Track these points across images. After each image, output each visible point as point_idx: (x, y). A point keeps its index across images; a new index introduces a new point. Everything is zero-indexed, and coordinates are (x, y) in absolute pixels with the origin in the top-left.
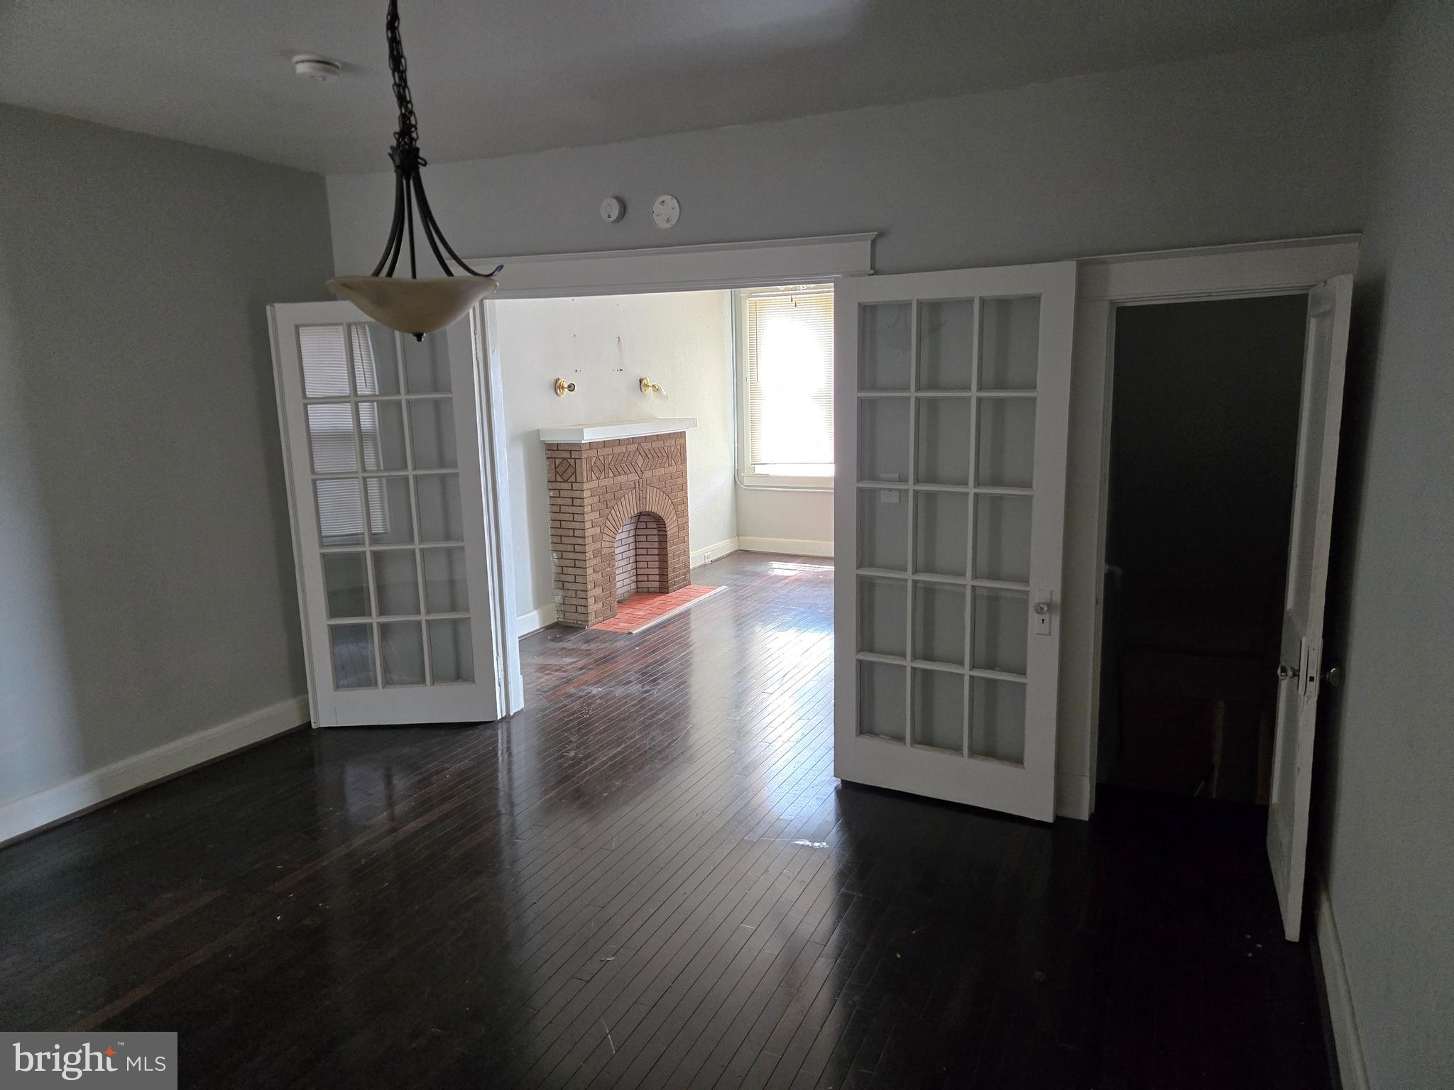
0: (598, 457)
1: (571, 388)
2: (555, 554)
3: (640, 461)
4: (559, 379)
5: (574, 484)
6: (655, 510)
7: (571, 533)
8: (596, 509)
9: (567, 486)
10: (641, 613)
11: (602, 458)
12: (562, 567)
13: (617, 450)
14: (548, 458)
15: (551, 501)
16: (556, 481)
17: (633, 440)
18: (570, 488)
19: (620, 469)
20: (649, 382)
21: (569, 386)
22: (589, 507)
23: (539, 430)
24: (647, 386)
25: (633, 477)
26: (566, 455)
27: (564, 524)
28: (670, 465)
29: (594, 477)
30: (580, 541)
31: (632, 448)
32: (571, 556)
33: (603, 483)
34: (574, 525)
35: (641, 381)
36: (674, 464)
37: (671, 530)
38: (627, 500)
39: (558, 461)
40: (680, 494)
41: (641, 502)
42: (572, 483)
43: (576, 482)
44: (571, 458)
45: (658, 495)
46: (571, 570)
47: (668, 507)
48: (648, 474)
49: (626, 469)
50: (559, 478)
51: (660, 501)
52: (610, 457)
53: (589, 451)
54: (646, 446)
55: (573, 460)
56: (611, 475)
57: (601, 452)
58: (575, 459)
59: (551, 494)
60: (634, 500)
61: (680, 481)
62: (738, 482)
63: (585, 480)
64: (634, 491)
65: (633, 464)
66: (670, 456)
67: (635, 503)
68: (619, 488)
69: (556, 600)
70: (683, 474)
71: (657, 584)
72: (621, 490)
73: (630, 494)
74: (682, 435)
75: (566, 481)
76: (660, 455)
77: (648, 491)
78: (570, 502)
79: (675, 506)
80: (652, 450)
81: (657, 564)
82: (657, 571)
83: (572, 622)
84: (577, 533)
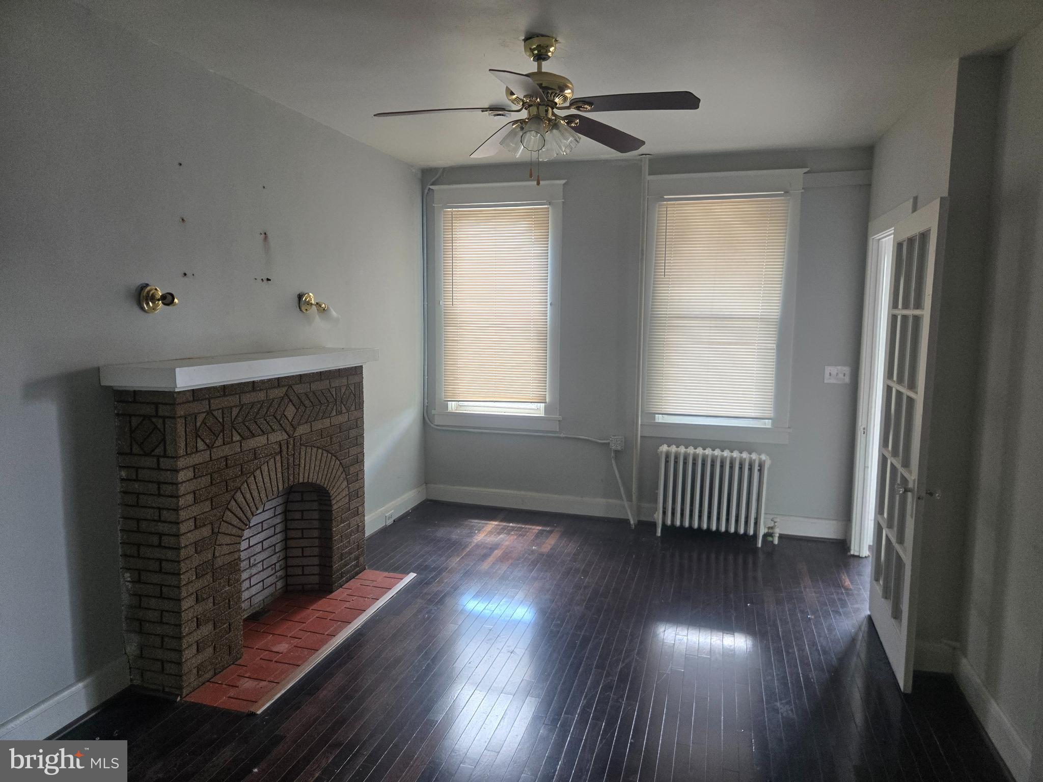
0: (210, 412)
1: (168, 299)
2: (127, 575)
3: (290, 411)
4: (147, 285)
5: (162, 460)
6: (313, 478)
7: (155, 540)
8: (203, 498)
9: (150, 462)
10: (283, 647)
11: (218, 414)
12: (140, 596)
13: (247, 399)
14: (118, 415)
15: (122, 487)
16: (131, 454)
17: (278, 382)
18: (155, 466)
19: (253, 427)
20: (312, 298)
21: (163, 298)
22: (190, 498)
23: (98, 369)
24: (309, 304)
25: (280, 436)
26: (149, 410)
27: (144, 525)
28: (341, 413)
29: (201, 446)
30: (170, 554)
31: (278, 393)
32: (156, 578)
33: (219, 453)
34: (162, 528)
35: (300, 297)
36: (344, 410)
37: (338, 502)
38: (266, 473)
39: (135, 421)
40: (353, 451)
41: (291, 472)
42: (158, 457)
43: (165, 456)
44: (157, 416)
45: (319, 457)
46: (153, 603)
47: (334, 471)
48: (302, 430)
49: (265, 427)
50: (136, 449)
51: (323, 465)
52: (235, 411)
53: (191, 404)
54: (300, 389)
55: (161, 421)
56: (237, 438)
57: (216, 403)
58: (164, 418)
59: (123, 474)
60: (279, 470)
61: (353, 433)
62: (428, 422)
63: (181, 452)
64: (278, 458)
65: (279, 417)
66: (339, 399)
67: (279, 475)
68: (251, 456)
69: (128, 649)
70: (358, 423)
71: (315, 579)
72: (255, 458)
73: (271, 462)
74: (357, 371)
75: (146, 455)
76: (323, 400)
77: (303, 453)
78: (153, 488)
79: (345, 468)
80: (311, 395)
81: (316, 551)
82: (316, 561)
83: (155, 687)
84: (166, 541)
